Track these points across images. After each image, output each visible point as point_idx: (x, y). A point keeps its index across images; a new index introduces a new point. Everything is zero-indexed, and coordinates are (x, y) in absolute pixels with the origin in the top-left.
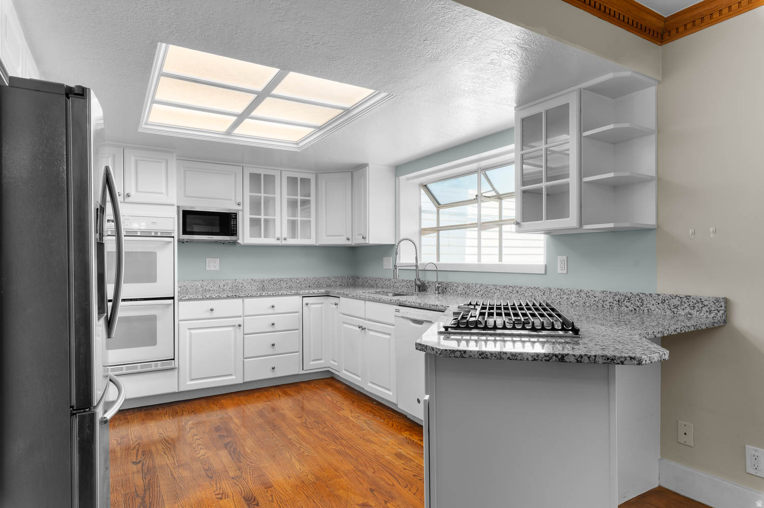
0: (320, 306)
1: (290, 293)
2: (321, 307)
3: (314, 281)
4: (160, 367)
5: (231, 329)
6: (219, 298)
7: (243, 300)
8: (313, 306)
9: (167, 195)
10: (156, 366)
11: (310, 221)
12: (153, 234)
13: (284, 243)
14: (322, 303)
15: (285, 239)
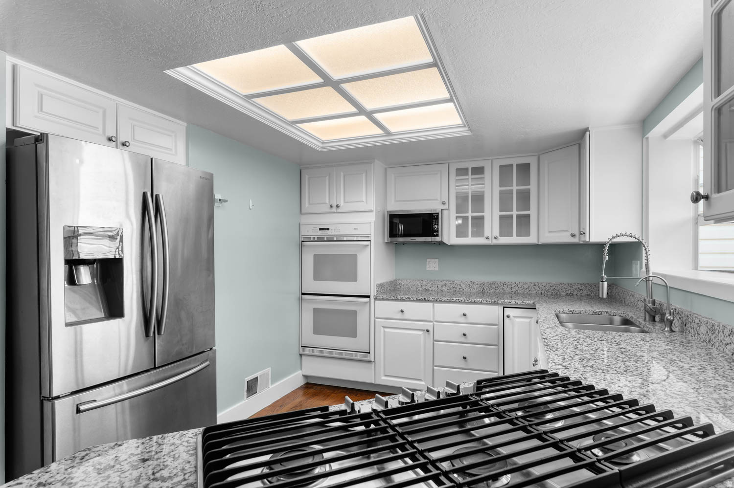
0: (528, 320)
1: (485, 302)
2: (530, 322)
3: (548, 287)
4: (358, 358)
5: (420, 333)
6: (409, 300)
7: (433, 305)
8: (518, 320)
9: (367, 203)
10: (356, 356)
11: (528, 216)
12: (355, 239)
13: (495, 242)
14: (531, 318)
15: (495, 238)
